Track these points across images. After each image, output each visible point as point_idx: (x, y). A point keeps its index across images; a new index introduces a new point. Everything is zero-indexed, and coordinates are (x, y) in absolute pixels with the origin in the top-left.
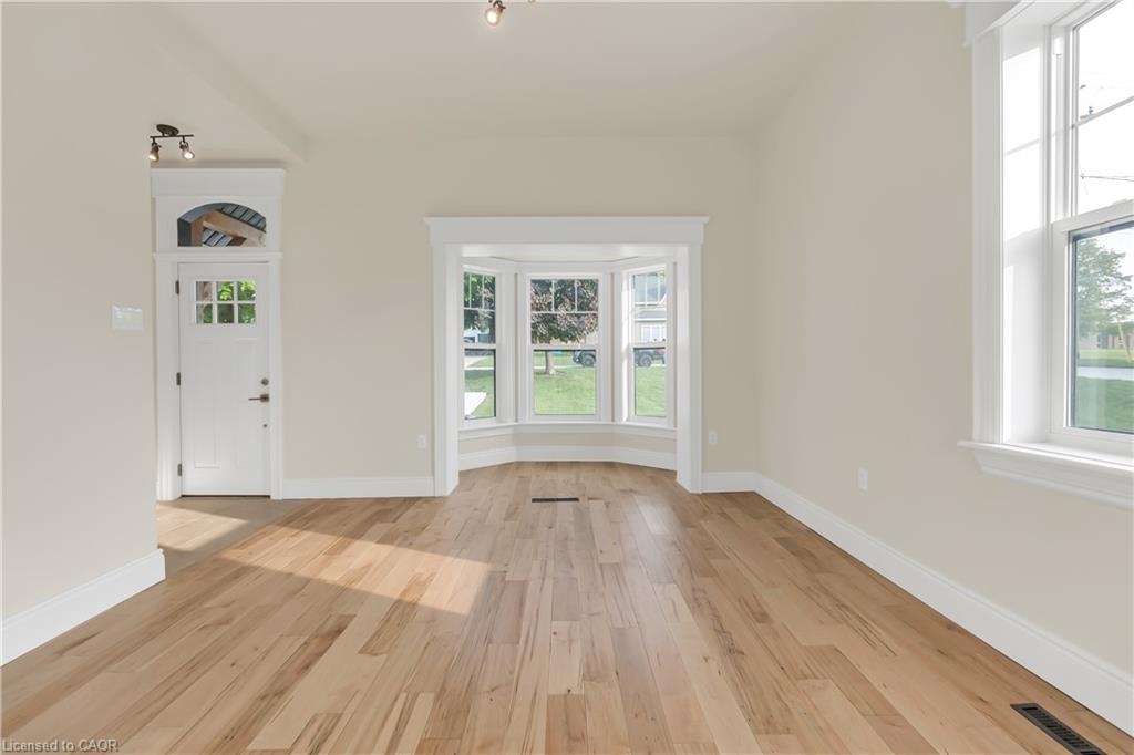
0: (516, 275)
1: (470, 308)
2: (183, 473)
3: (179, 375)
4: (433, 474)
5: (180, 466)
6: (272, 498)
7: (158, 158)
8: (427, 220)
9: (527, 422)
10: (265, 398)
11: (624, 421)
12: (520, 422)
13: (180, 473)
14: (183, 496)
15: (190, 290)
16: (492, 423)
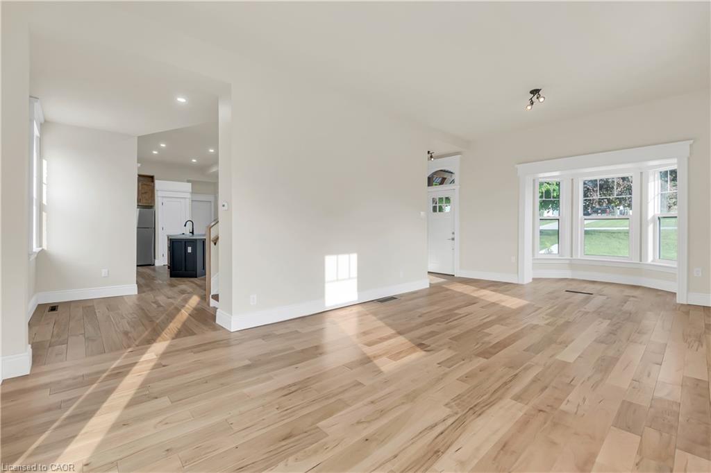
0: (572, 180)
1: (544, 199)
6: (455, 276)
8: (516, 166)
9: (579, 258)
10: (453, 239)
11: (649, 262)
12: (574, 257)
16: (556, 257)
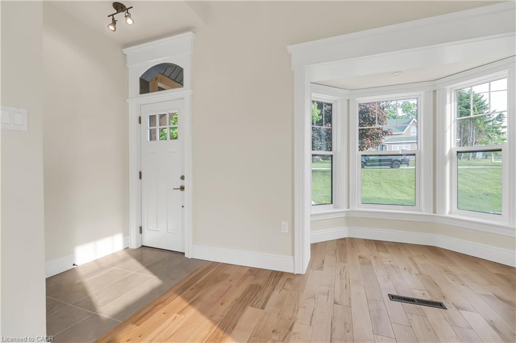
0: (349, 102)
2: (143, 233)
3: (140, 173)
4: (293, 254)
5: (141, 228)
6: (186, 256)
7: (115, 28)
9: (357, 209)
10: (182, 188)
11: (447, 213)
12: (352, 209)
13: (141, 232)
14: (142, 246)
15: (146, 121)
16: (329, 209)
